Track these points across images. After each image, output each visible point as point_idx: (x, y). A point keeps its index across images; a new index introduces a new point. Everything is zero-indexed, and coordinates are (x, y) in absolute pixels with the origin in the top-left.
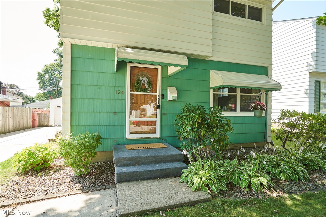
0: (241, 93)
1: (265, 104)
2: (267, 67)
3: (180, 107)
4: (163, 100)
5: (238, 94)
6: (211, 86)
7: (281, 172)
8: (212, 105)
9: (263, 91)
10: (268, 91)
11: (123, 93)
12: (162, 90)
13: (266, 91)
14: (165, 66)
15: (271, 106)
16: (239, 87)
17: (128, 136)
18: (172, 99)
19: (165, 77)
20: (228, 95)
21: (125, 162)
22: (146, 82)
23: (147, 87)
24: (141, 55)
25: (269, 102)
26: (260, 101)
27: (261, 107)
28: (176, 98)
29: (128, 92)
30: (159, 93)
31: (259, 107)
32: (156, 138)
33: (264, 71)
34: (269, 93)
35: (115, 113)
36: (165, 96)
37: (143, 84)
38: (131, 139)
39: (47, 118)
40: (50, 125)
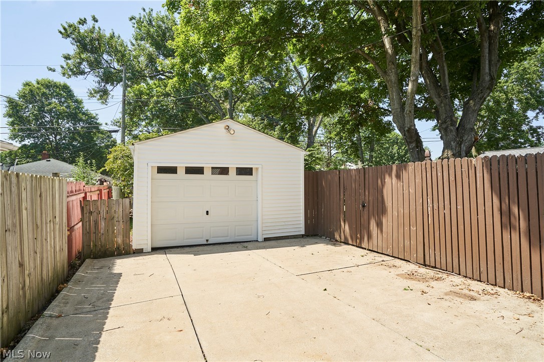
39: (120, 219)
40: (135, 246)
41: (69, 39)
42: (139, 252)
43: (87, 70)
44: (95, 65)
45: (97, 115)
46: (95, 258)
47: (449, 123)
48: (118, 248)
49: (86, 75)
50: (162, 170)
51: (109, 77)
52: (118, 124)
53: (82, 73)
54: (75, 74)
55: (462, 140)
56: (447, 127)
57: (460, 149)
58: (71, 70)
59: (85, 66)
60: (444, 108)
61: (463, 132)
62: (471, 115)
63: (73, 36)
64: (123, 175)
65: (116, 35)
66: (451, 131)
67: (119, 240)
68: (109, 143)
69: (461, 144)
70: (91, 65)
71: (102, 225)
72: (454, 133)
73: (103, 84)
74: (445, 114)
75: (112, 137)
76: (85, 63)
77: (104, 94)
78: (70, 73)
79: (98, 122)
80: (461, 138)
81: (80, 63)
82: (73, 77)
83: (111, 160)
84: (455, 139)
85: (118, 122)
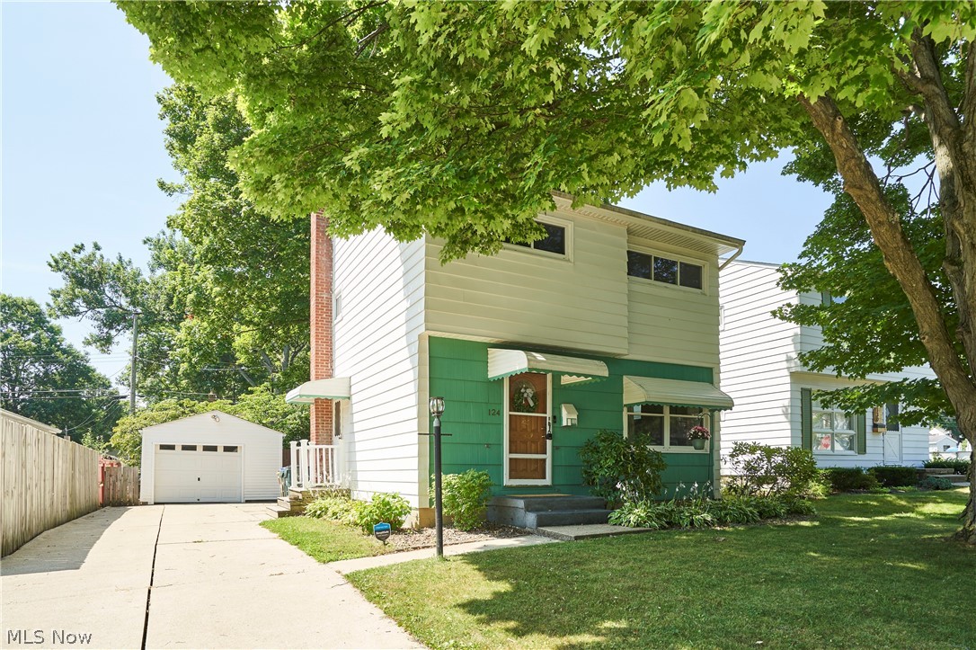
0: (670, 413)
1: (709, 431)
2: (711, 369)
3: (581, 438)
4: (556, 425)
5: (667, 416)
6: (625, 403)
7: (726, 514)
8: (625, 435)
9: (706, 411)
10: (714, 411)
11: (498, 413)
12: (553, 408)
13: (710, 411)
14: (557, 375)
15: (720, 435)
16: (666, 404)
17: (507, 481)
18: (570, 424)
19: (557, 386)
20: (642, 416)
21: (537, 506)
22: (531, 395)
23: (532, 404)
24: (554, 364)
25: (716, 429)
26: (702, 426)
27: (703, 435)
28: (576, 422)
29: (506, 412)
30: (549, 414)
31: (700, 434)
32: (547, 486)
33: (707, 375)
34: (716, 413)
35: (488, 445)
36: (558, 419)
37: (526, 400)
38: (511, 488)
39: (132, 481)
40: (141, 500)
41: (62, 274)
42: (145, 504)
43: (81, 309)
44: (94, 303)
45: (87, 354)
46: (113, 506)
48: (129, 501)
49: (81, 316)
50: (163, 447)
51: (114, 320)
52: (125, 383)
53: (76, 313)
54: (65, 314)
58: (60, 309)
59: (80, 304)
63: (67, 270)
64: (131, 452)
65: (126, 259)
67: (131, 496)
68: (105, 398)
70: (88, 302)
71: (118, 484)
73: (105, 330)
75: (110, 386)
76: (80, 301)
77: (106, 342)
78: (59, 313)
79: (88, 365)
81: (72, 300)
82: (62, 318)
83: (118, 434)
85: (127, 379)
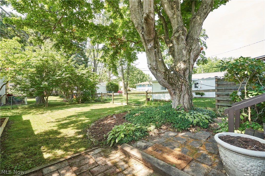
47: (181, 32)
55: (191, 49)
56: (179, 36)
57: (190, 57)
60: (176, 19)
61: (192, 41)
62: (197, 28)
66: (182, 40)
69: (190, 53)
72: (185, 42)
74: (177, 24)
80: (191, 46)
84: (186, 47)
